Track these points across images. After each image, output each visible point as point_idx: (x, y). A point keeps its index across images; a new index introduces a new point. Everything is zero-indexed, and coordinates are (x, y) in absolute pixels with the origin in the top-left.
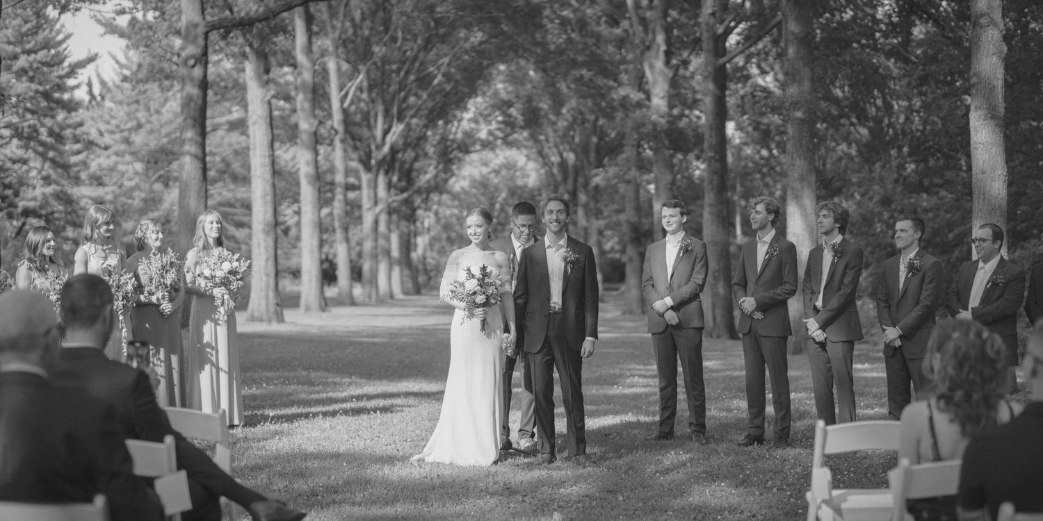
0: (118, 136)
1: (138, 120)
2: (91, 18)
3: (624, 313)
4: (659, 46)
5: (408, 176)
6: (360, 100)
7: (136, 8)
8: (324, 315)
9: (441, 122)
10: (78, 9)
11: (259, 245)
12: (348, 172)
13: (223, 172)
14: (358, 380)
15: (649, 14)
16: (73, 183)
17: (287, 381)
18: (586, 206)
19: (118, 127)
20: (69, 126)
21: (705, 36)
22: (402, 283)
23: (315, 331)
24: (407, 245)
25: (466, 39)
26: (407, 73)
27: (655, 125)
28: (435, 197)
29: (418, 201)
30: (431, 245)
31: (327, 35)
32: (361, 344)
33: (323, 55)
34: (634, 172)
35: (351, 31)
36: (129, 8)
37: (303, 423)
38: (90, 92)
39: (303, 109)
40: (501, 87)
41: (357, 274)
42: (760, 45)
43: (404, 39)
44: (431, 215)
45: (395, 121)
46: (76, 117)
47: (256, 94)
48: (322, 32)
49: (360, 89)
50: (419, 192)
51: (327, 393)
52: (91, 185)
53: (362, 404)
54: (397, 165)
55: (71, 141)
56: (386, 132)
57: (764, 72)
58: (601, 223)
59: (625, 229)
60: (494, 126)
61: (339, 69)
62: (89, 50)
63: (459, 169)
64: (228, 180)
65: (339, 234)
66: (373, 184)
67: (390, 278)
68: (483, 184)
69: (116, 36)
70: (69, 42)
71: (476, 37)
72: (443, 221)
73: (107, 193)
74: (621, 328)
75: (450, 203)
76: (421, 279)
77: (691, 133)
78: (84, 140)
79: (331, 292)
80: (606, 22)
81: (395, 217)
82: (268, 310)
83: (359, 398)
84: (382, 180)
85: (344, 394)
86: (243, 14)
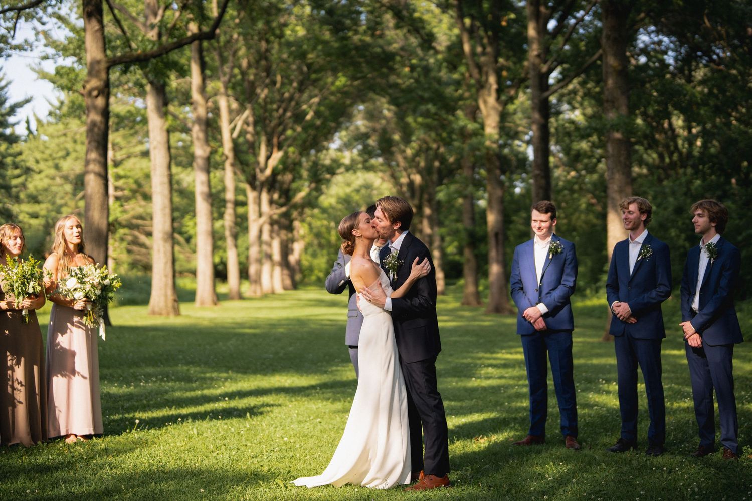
0: (50, 163)
1: (66, 149)
2: (27, 66)
3: (463, 304)
4: (491, 86)
5: (287, 194)
6: (246, 132)
7: (57, 54)
8: (216, 308)
9: (313, 152)
10: (9, 56)
11: (159, 251)
12: (238, 191)
13: (134, 192)
14: (234, 375)
15: (483, 59)
16: (14, 201)
17: (167, 377)
18: (430, 218)
19: (51, 155)
20: (10, 155)
21: (532, 74)
22: (283, 280)
23: (205, 323)
24: (286, 251)
25: (333, 83)
26: (285, 111)
27: (488, 149)
28: (308, 211)
29: (295, 214)
30: (306, 249)
31: (219, 79)
32: (243, 335)
33: (215, 94)
34: (470, 189)
35: (239, 77)
36: (52, 55)
37: (171, 428)
38: (28, 128)
39: (198, 139)
40: (360, 123)
41: (244, 274)
42: (570, 87)
43: (283, 84)
44: (306, 226)
45: (275, 150)
46: (16, 148)
47: (156, 125)
48: (215, 76)
49: (246, 123)
50: (295, 207)
51: (203, 390)
52: (29, 202)
53: (233, 404)
54: (277, 185)
55: (11, 167)
56: (268, 158)
57: (573, 108)
58: (443, 231)
59: (464, 235)
60: (355, 151)
61: (229, 107)
62: (26, 94)
63: (328, 188)
64: (140, 198)
65: (229, 241)
66: (257, 200)
67: (272, 276)
68: (346, 201)
69: (47, 80)
70: (10, 86)
71: (341, 81)
72: (315, 231)
73: (41, 210)
74: (462, 317)
75: (321, 216)
76: (298, 277)
77: (514, 159)
78: (22, 167)
79: (222, 289)
80: (447, 67)
81: (276, 227)
82: (167, 306)
83: (232, 396)
84: (265, 197)
85: (218, 392)
86: (139, 51)
